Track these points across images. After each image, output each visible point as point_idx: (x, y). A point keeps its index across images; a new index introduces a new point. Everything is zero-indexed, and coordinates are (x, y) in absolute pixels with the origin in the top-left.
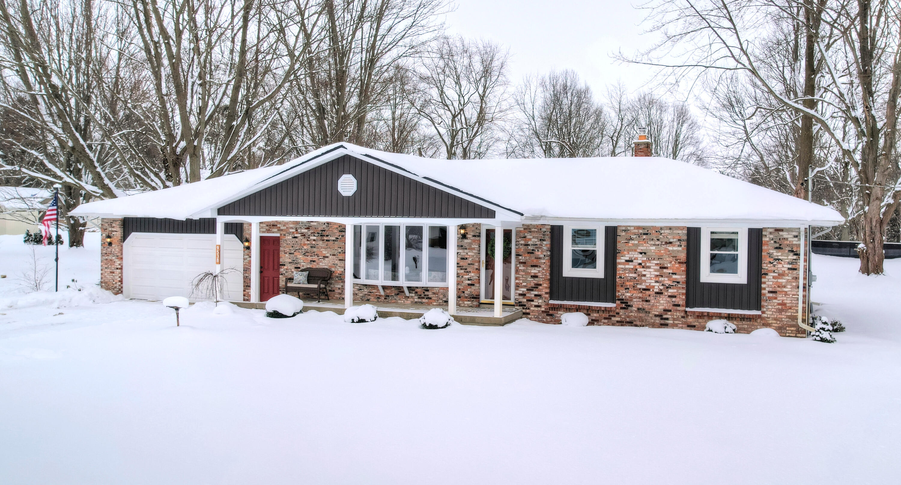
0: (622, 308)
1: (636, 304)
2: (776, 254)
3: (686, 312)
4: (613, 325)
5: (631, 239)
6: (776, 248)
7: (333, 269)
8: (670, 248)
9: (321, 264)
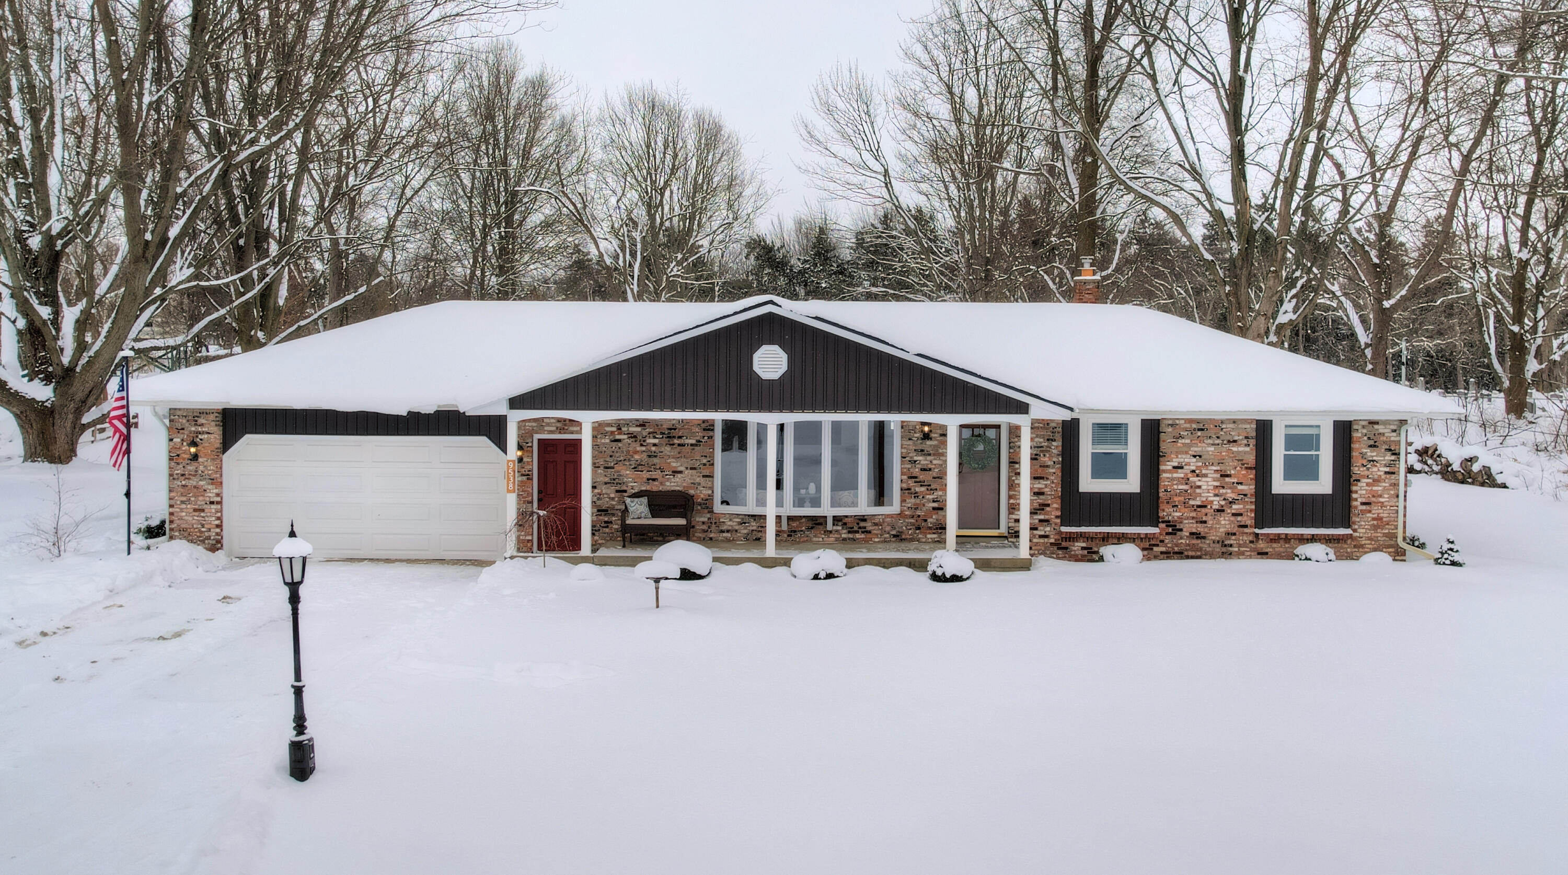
0: (1168, 534)
1: (1189, 526)
2: (1370, 454)
3: (1257, 535)
4: (1156, 557)
5: (1181, 437)
6: (1370, 446)
7: (692, 492)
8: (1235, 449)
9: (668, 484)
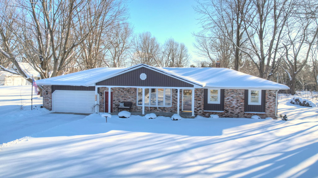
0: (226, 112)
1: (230, 111)
2: (270, 97)
3: (244, 113)
4: (223, 117)
5: (229, 93)
7: (132, 102)
8: (240, 95)
9: (128, 100)
